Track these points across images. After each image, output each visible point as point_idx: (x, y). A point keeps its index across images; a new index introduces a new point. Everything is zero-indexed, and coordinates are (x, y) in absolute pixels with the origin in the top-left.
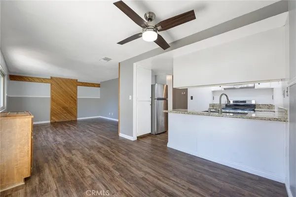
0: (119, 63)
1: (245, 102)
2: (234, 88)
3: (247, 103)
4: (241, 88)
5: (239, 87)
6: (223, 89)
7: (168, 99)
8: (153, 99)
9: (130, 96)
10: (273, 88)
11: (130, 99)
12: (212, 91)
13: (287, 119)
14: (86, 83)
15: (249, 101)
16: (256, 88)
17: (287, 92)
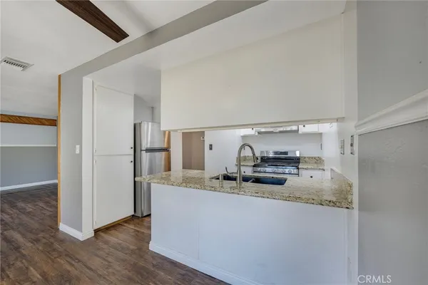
0: (60, 76)
1: (286, 153)
2: (272, 132)
3: (289, 155)
4: (281, 132)
5: (277, 131)
6: (257, 134)
7: (171, 149)
8: (138, 150)
9: (78, 147)
10: (321, 134)
11: (78, 151)
12: (242, 136)
13: (351, 202)
14: (19, 117)
15: (291, 151)
16: (300, 132)
17: (352, 145)
